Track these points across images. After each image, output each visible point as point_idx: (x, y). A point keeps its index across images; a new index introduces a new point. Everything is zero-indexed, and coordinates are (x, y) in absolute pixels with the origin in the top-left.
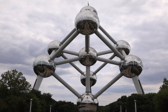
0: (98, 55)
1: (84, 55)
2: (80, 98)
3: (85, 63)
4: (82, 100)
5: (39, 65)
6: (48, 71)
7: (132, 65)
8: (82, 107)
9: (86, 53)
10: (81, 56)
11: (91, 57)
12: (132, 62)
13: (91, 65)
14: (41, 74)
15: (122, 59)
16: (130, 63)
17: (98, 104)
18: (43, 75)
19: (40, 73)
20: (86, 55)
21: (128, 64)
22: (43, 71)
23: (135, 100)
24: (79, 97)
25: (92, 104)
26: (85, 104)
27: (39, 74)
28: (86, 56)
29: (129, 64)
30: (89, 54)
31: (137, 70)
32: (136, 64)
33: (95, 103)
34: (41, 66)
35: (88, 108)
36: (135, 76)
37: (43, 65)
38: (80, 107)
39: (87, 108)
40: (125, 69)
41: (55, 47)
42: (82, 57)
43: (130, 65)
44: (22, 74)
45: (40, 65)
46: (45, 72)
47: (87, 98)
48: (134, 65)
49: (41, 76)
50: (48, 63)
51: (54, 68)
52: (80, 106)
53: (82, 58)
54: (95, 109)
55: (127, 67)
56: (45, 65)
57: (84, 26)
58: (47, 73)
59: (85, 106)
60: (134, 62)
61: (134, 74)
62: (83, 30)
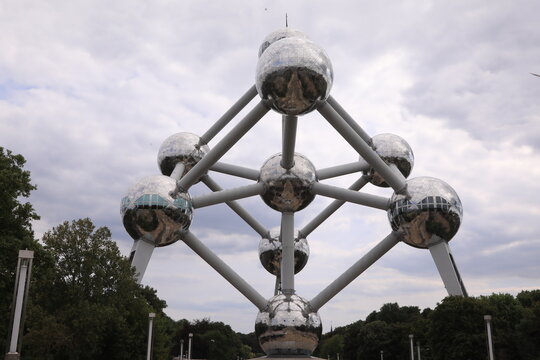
0: (318, 178)
1: (276, 176)
2: (266, 311)
3: (280, 202)
4: (272, 316)
5: (141, 207)
6: (170, 226)
7: (431, 209)
8: (274, 337)
9: (284, 170)
10: (268, 181)
11: (298, 185)
12: (431, 198)
13: (296, 208)
14: (148, 234)
15: (400, 190)
16: (424, 201)
17: (320, 328)
18: (153, 239)
19: (142, 231)
20: (284, 177)
21: (419, 206)
22: (152, 226)
23: (487, 317)
24: (263, 306)
25: (302, 328)
26: (281, 328)
27: (142, 235)
28: (284, 181)
29: (421, 204)
30: (292, 176)
31: (445, 223)
32: (442, 204)
33: (312, 327)
34: (147, 211)
35: (291, 343)
36: (439, 242)
37: (154, 207)
38: (266, 339)
39: (287, 343)
40: (409, 220)
41: (183, 153)
42: (271, 184)
43: (425, 210)
44: (109, 234)
45: (147, 207)
46: (158, 228)
47: (289, 310)
48: (439, 209)
49: (148, 241)
50: (171, 202)
51: (187, 217)
52: (267, 334)
53: (272, 188)
54: (312, 343)
55: (414, 216)
56: (160, 207)
57: (285, 86)
58: (167, 232)
59: (281, 336)
60: (438, 198)
61: (435, 237)
62: (283, 99)
